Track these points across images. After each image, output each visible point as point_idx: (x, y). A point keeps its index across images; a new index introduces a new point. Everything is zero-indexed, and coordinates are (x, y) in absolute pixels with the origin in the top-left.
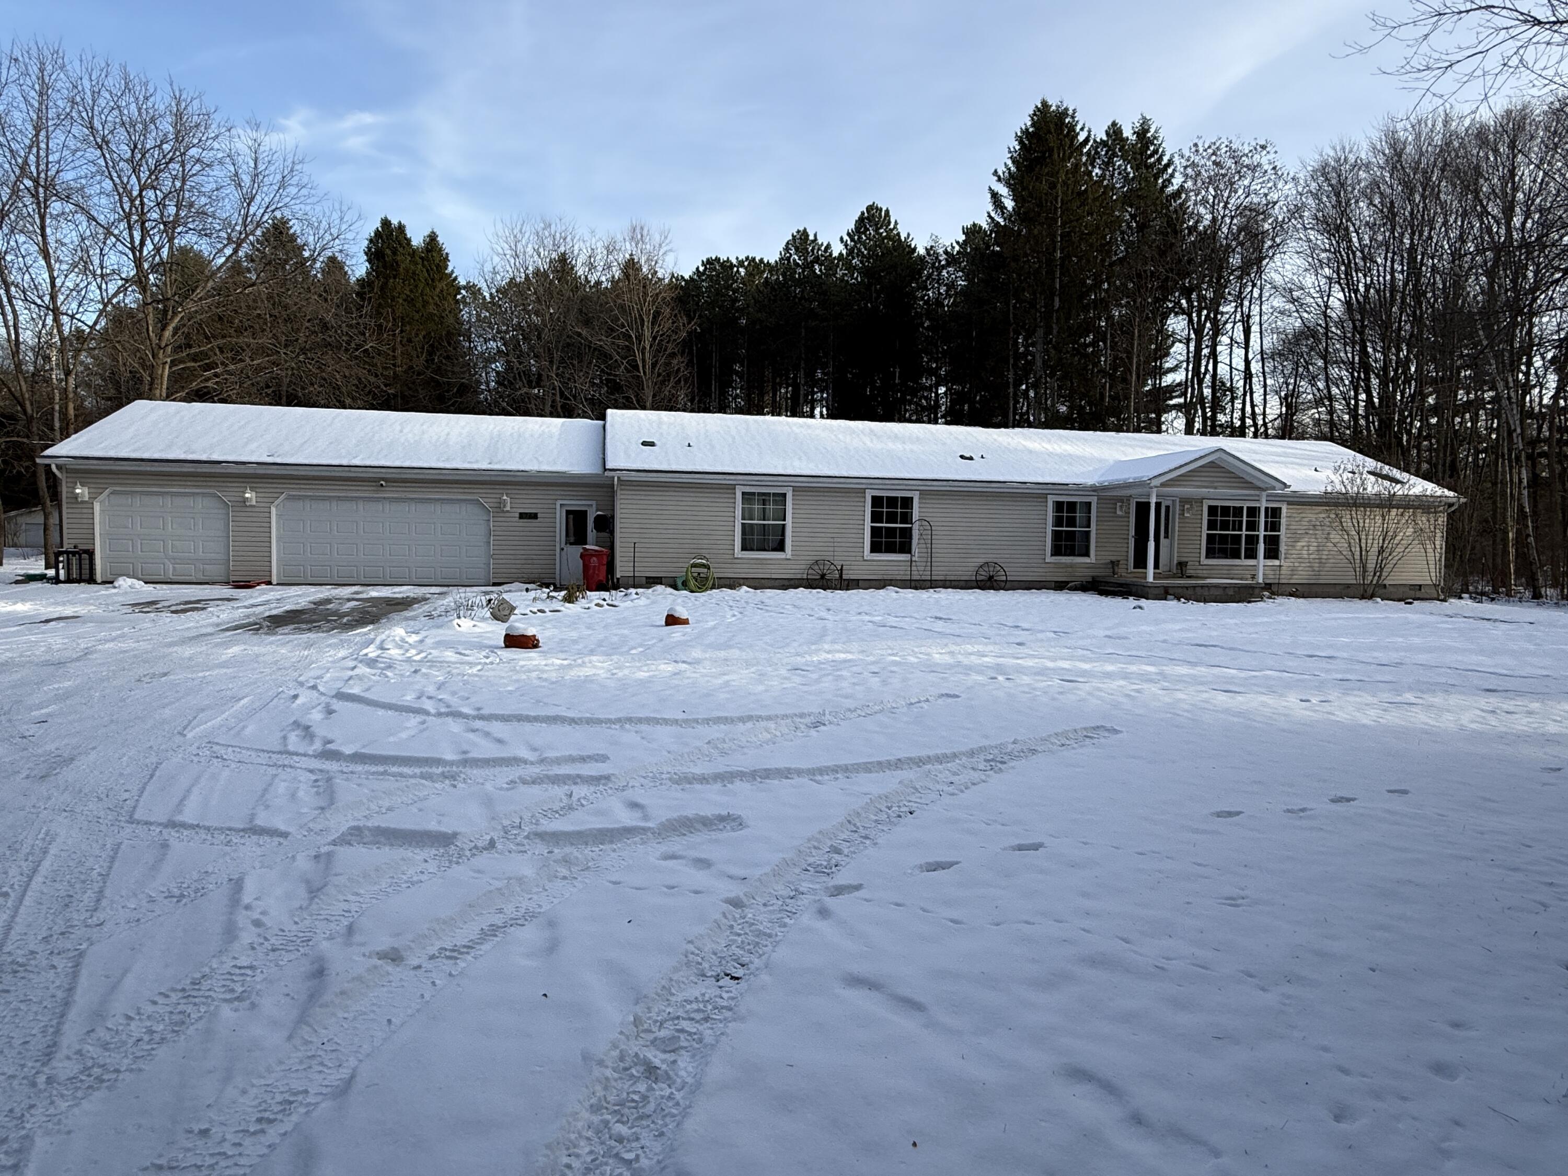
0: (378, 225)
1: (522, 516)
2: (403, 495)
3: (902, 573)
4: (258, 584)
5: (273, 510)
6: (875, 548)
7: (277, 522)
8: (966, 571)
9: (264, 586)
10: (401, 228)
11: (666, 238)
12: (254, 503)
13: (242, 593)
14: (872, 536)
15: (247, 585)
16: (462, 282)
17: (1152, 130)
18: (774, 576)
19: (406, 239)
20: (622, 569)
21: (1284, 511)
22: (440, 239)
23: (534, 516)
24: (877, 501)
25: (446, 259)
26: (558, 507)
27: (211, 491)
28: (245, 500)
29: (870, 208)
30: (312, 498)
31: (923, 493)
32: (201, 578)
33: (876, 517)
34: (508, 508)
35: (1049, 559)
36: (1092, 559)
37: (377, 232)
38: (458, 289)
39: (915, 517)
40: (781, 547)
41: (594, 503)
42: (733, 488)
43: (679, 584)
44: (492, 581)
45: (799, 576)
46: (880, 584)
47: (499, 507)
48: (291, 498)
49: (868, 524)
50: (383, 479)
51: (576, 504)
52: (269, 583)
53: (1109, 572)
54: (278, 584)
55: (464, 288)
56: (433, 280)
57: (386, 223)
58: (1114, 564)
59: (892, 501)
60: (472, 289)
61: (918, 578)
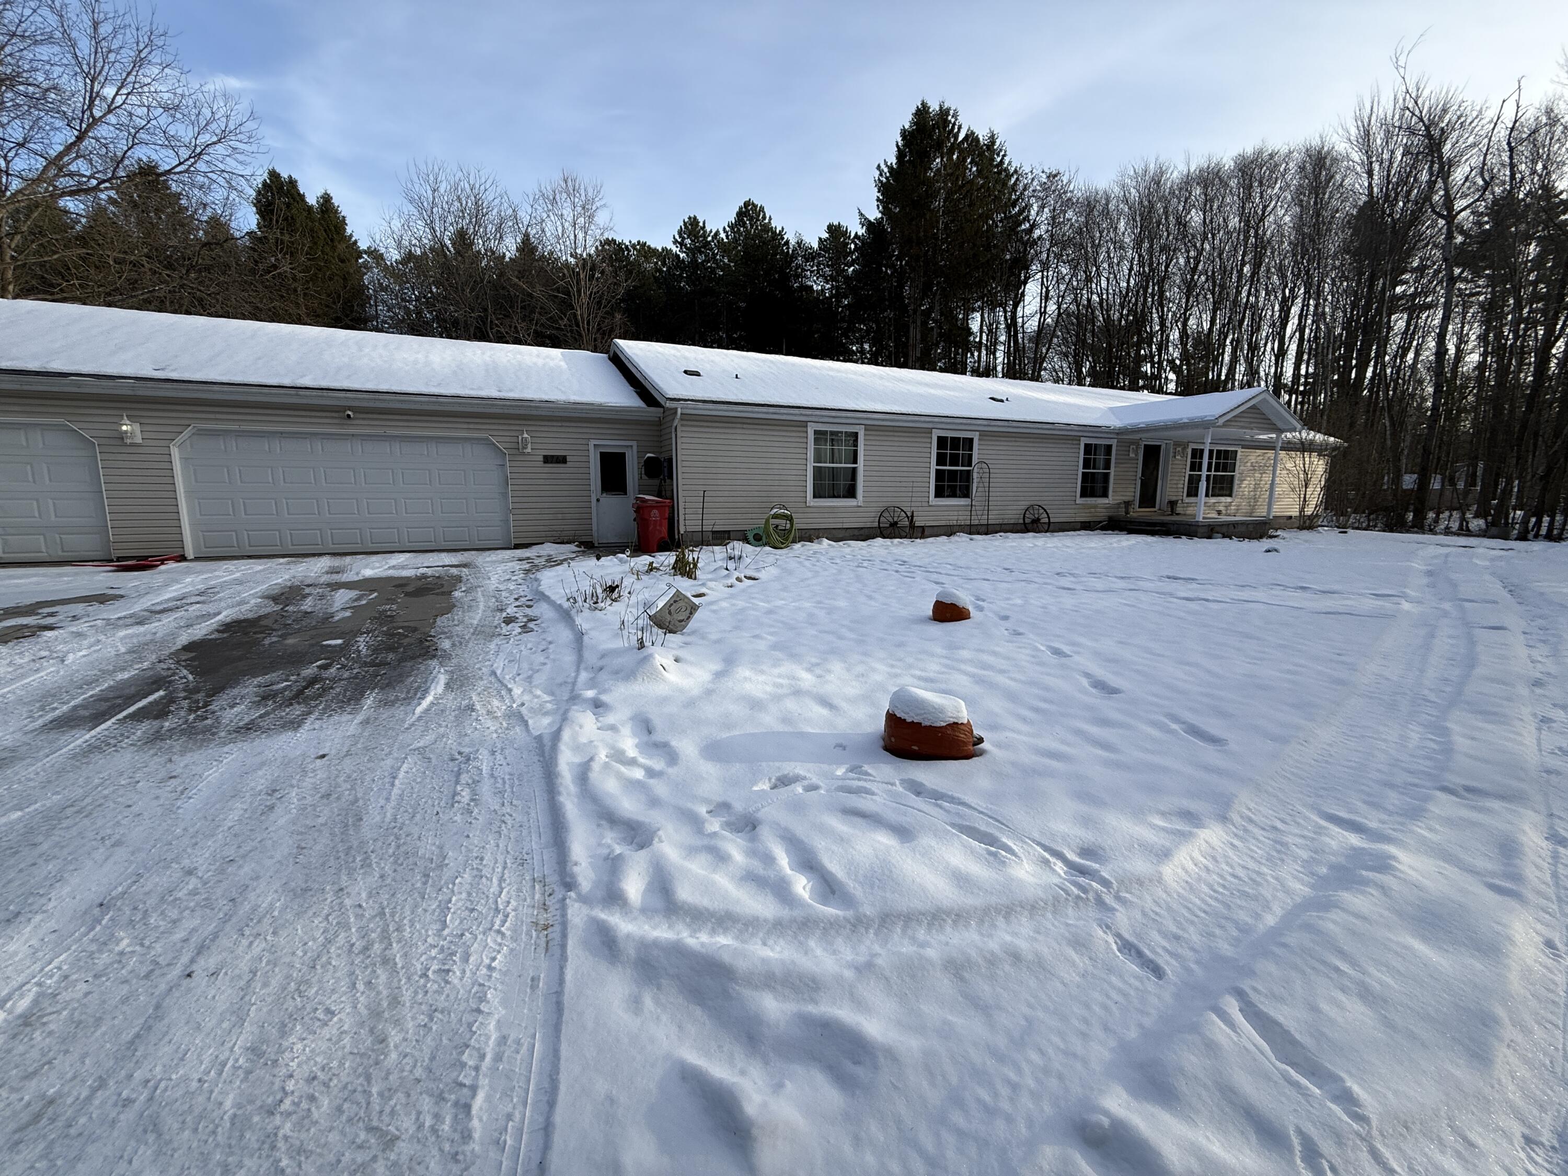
0: (266, 176)
1: (547, 459)
2: (380, 431)
3: (964, 519)
4: (163, 562)
5: (175, 452)
6: (939, 493)
7: (184, 468)
8: (1013, 514)
9: (172, 565)
10: (292, 183)
11: (599, 192)
12: (139, 440)
13: (131, 581)
14: (937, 480)
15: (143, 564)
16: (363, 245)
17: (998, 143)
18: (846, 526)
19: (299, 194)
20: (688, 522)
21: (1239, 454)
22: (336, 201)
23: (562, 460)
24: (942, 441)
25: (343, 222)
26: (591, 448)
27: (61, 420)
28: (122, 436)
29: (747, 204)
30: (240, 434)
31: (983, 435)
32: (59, 554)
33: (941, 460)
34: (529, 450)
35: (1079, 501)
36: (1111, 499)
37: (265, 183)
38: (359, 254)
39: (975, 460)
40: (851, 493)
41: (634, 444)
42: (804, 424)
43: (751, 538)
44: (514, 542)
45: (869, 525)
46: (949, 531)
47: (518, 450)
48: (200, 433)
49: (934, 467)
50: (350, 408)
51: (613, 445)
52: (182, 558)
53: (1122, 512)
54: (197, 559)
55: (366, 252)
56: (332, 240)
57: (274, 175)
58: (1127, 504)
59: (955, 442)
60: (374, 254)
61: (976, 522)
